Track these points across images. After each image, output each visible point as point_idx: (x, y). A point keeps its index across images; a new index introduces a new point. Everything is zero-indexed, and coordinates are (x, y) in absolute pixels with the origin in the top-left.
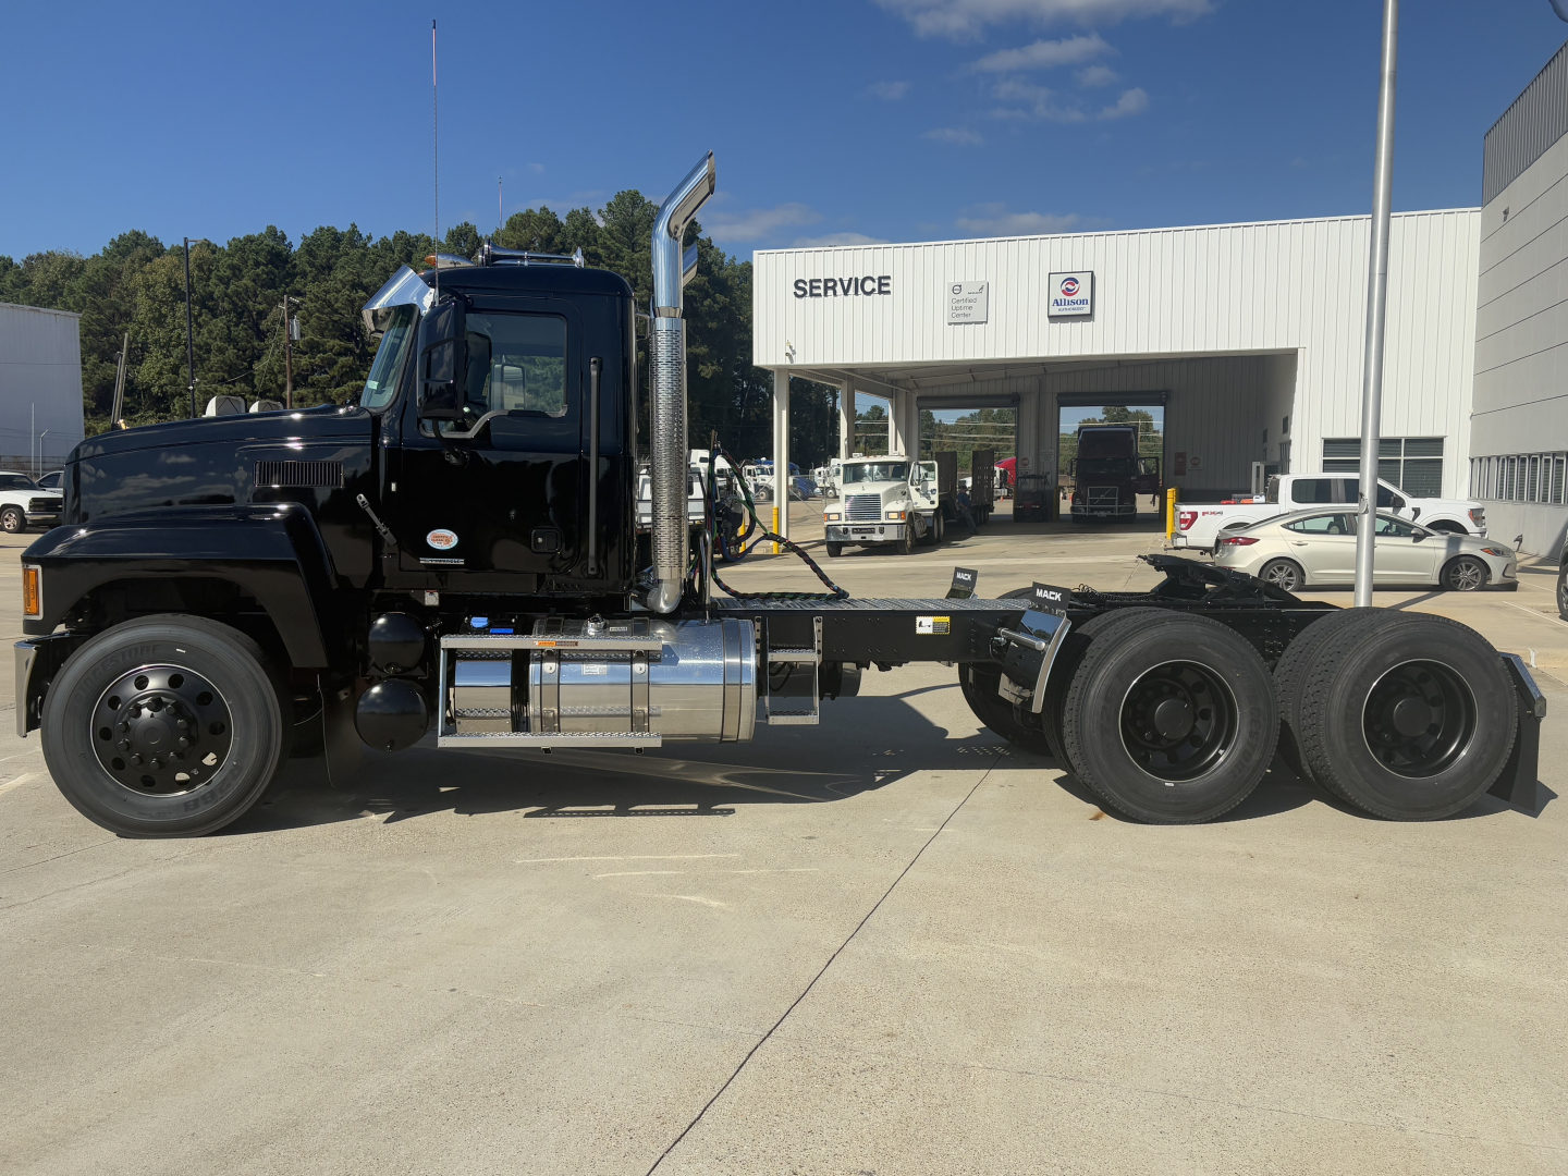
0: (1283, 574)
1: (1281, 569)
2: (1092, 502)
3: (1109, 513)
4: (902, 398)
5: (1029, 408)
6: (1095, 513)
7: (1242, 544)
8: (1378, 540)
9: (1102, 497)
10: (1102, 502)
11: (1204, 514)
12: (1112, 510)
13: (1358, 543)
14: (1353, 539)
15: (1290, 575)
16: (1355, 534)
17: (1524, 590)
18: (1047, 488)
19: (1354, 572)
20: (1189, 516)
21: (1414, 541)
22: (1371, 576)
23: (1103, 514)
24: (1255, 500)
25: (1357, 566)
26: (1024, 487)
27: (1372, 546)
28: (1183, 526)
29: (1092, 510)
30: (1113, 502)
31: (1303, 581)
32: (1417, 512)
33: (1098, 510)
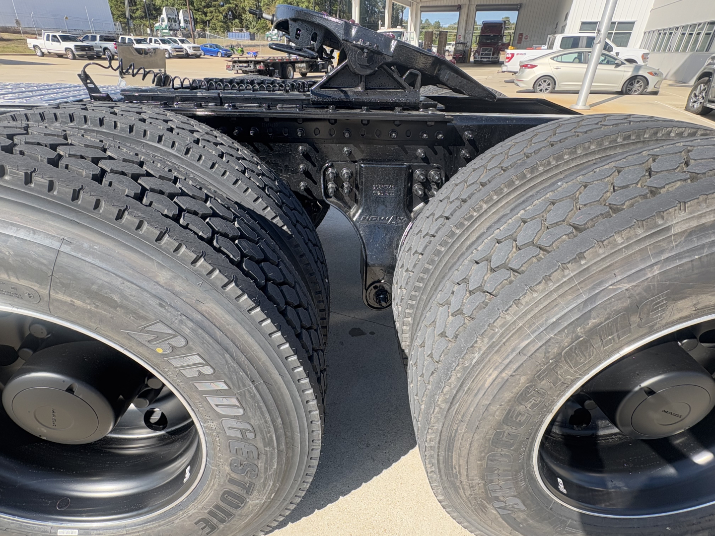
0: (546, 84)
1: (545, 81)
2: (482, 54)
3: (488, 59)
4: (414, 7)
5: (464, 10)
6: (483, 59)
7: (529, 68)
8: (600, 67)
9: (486, 52)
10: (486, 54)
11: (517, 54)
12: (489, 58)
13: (588, 68)
14: (585, 66)
15: (549, 85)
16: (585, 63)
17: (662, 95)
18: (467, 48)
19: (581, 84)
20: (510, 56)
21: (615, 67)
22: (591, 85)
23: (485, 60)
24: (542, 48)
25: (583, 82)
26: (458, 48)
27: (596, 69)
28: (507, 60)
29: (481, 58)
30: (490, 55)
31: (554, 88)
32: (617, 54)
33: (484, 58)
